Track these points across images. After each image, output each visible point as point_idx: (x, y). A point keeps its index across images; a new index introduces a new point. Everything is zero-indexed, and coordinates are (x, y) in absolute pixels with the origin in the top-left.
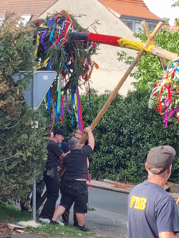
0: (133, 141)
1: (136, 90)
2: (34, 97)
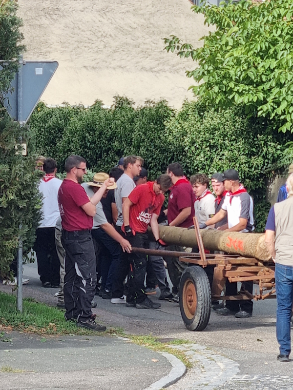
2: (20, 104)
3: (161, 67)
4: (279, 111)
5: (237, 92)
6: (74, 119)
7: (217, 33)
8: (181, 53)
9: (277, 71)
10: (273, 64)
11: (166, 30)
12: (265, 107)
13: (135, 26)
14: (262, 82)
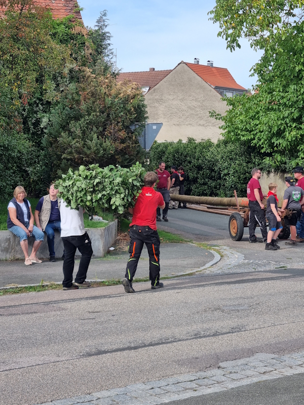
0: (222, 175)
1: (223, 138)
2: (146, 142)
3: (208, 124)
4: (260, 143)
5: (242, 135)
6: (170, 148)
7: (233, 109)
8: (216, 118)
9: (259, 125)
10: (258, 122)
11: (209, 107)
12: (254, 142)
13: (196, 106)
14: (253, 130)
